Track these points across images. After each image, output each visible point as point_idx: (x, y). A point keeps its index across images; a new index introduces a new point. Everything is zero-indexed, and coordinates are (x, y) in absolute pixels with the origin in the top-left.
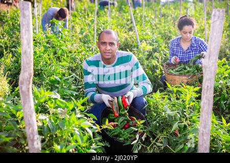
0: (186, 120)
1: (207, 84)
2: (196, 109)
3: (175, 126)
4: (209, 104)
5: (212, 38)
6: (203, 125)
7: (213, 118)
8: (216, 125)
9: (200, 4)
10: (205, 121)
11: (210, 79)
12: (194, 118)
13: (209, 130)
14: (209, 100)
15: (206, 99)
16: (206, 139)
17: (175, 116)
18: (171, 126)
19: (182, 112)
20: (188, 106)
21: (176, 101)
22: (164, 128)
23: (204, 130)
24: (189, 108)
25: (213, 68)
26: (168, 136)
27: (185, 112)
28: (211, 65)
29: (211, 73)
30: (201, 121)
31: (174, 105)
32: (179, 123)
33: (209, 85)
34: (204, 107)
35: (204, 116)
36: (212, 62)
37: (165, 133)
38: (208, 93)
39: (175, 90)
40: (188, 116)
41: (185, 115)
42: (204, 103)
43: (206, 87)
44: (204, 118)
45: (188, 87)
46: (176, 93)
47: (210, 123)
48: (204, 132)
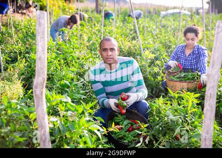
0: (188, 124)
1: (210, 91)
2: (197, 114)
3: (177, 131)
4: (212, 111)
5: (215, 48)
6: (205, 131)
7: (215, 124)
8: (217, 131)
9: (198, 16)
10: (208, 127)
11: (213, 87)
12: (196, 123)
13: (211, 136)
14: (212, 107)
15: (209, 105)
16: (208, 144)
17: (177, 121)
18: (173, 130)
19: (185, 117)
20: (190, 112)
21: (179, 107)
22: (166, 132)
23: (206, 136)
24: (191, 114)
25: (216, 77)
26: (170, 139)
27: (187, 117)
28: (214, 73)
29: (214, 81)
30: (203, 126)
31: (176, 111)
32: (181, 128)
33: (212, 93)
34: (207, 114)
35: (206, 122)
36: (215, 70)
37: (167, 137)
38: (211, 100)
39: (177, 96)
40: (189, 121)
41: (187, 121)
42: (207, 110)
43: (209, 94)
44: (206, 124)
45: (188, 93)
46: (177, 99)
47: (212, 129)
48: (207, 137)
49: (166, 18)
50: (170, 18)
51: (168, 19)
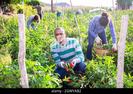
0: (109, 75)
1: (120, 56)
2: (113, 69)
3: (103, 79)
4: (122, 67)
5: (122, 31)
6: (119, 78)
7: (124, 74)
8: (125, 78)
9: (110, 12)
10: (120, 76)
11: (122, 53)
12: (113, 74)
13: (122, 81)
14: (122, 64)
15: (120, 63)
16: (121, 86)
17: (102, 73)
18: (100, 79)
19: (107, 71)
20: (109, 67)
21: (103, 65)
22: (96, 80)
23: (120, 81)
24: (110, 69)
25: (123, 47)
26: (98, 84)
27: (108, 71)
28: (122, 45)
29: (122, 50)
30: (117, 75)
31: (101, 67)
32: (105, 77)
33: (122, 56)
34: (119, 68)
35: (119, 73)
36: (122, 43)
37: (97, 82)
38: (121, 60)
39: (101, 58)
40: (109, 73)
41: (108, 73)
42: (119, 66)
43: (120, 57)
44: (119, 74)
45: (108, 57)
46: (102, 61)
47: (123, 77)
48: (120, 82)
49: (92, 13)
50: (95, 13)
51: (93, 14)
